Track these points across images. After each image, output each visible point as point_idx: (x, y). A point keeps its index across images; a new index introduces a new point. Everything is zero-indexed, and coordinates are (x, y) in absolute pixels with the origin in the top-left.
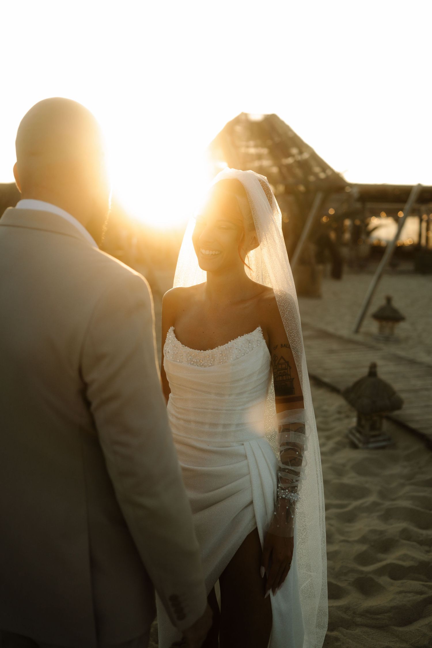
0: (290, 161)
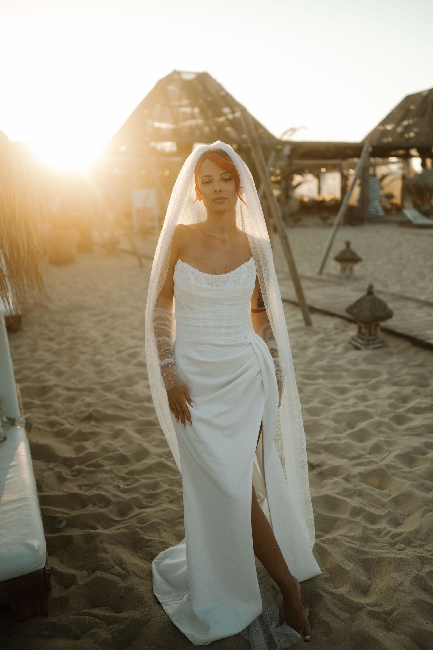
0: (222, 119)
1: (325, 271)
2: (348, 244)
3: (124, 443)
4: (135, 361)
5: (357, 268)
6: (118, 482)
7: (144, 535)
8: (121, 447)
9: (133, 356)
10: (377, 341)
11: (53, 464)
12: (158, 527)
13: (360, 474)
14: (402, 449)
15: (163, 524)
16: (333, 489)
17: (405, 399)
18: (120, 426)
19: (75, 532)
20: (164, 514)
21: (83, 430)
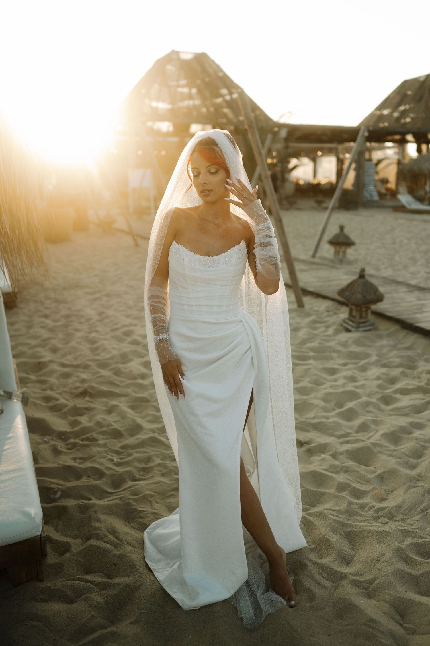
0: (219, 100)
1: (318, 255)
2: (342, 228)
3: (118, 418)
4: (129, 339)
5: (350, 252)
6: (112, 456)
7: (137, 506)
8: (115, 422)
9: (128, 334)
10: (367, 324)
11: (48, 437)
12: (150, 499)
13: (347, 451)
14: (388, 428)
15: (155, 496)
16: (321, 466)
17: (393, 381)
18: (114, 402)
19: (70, 503)
20: (156, 487)
21: (78, 406)
